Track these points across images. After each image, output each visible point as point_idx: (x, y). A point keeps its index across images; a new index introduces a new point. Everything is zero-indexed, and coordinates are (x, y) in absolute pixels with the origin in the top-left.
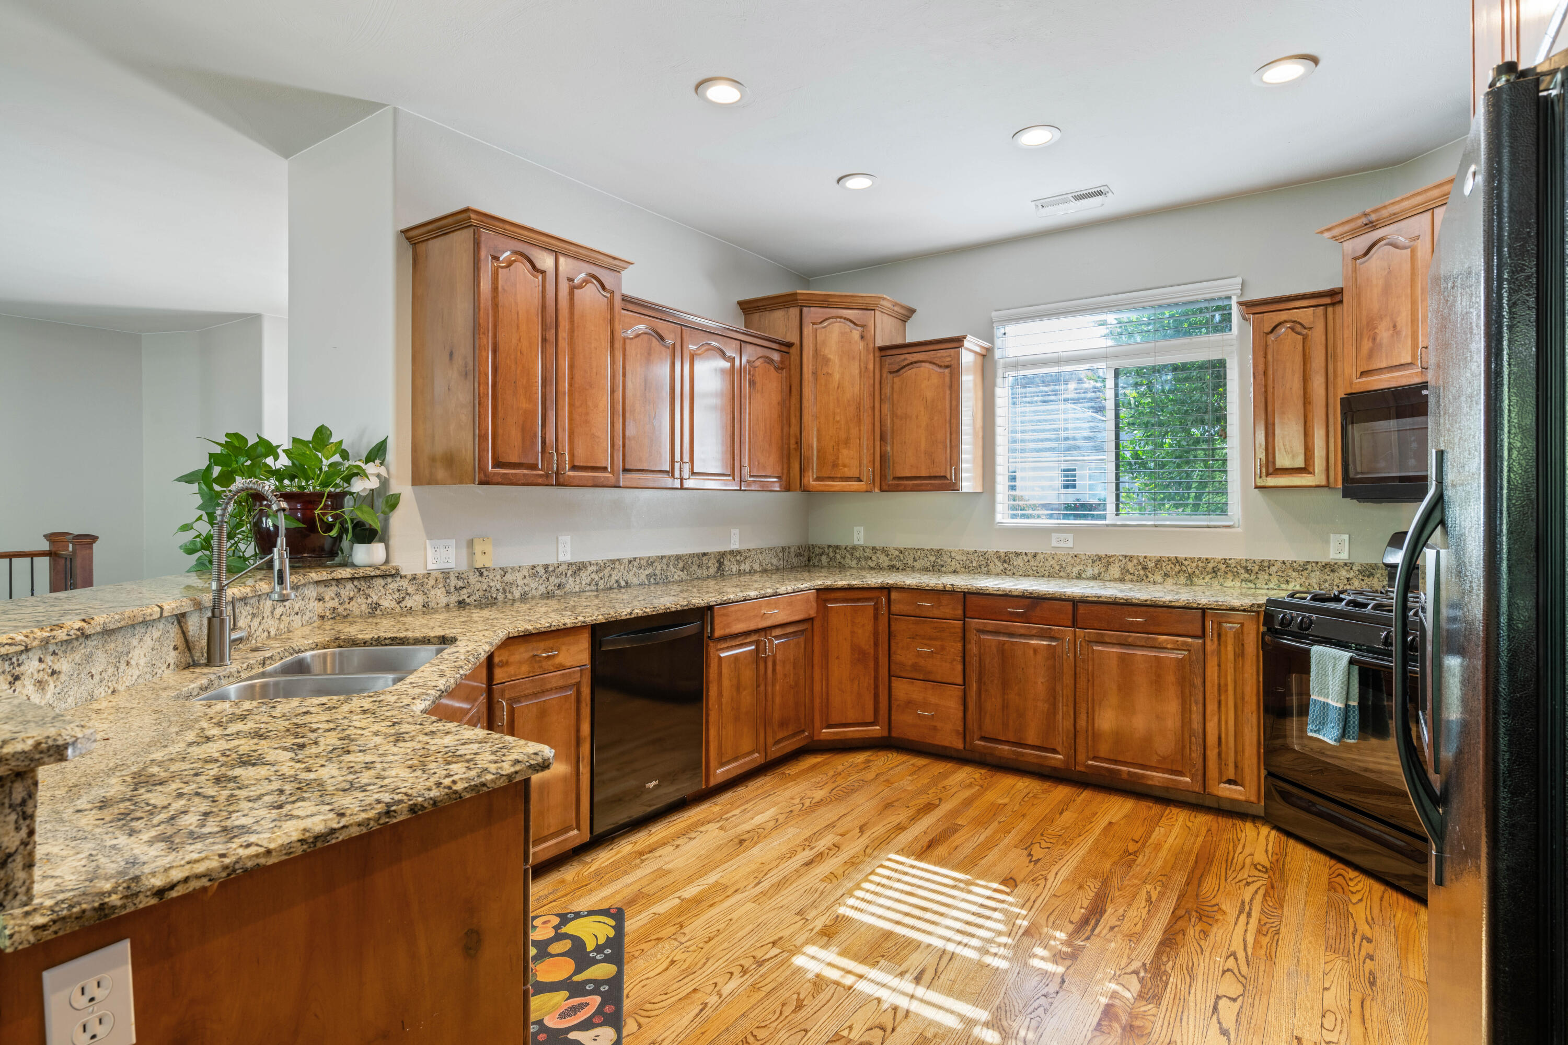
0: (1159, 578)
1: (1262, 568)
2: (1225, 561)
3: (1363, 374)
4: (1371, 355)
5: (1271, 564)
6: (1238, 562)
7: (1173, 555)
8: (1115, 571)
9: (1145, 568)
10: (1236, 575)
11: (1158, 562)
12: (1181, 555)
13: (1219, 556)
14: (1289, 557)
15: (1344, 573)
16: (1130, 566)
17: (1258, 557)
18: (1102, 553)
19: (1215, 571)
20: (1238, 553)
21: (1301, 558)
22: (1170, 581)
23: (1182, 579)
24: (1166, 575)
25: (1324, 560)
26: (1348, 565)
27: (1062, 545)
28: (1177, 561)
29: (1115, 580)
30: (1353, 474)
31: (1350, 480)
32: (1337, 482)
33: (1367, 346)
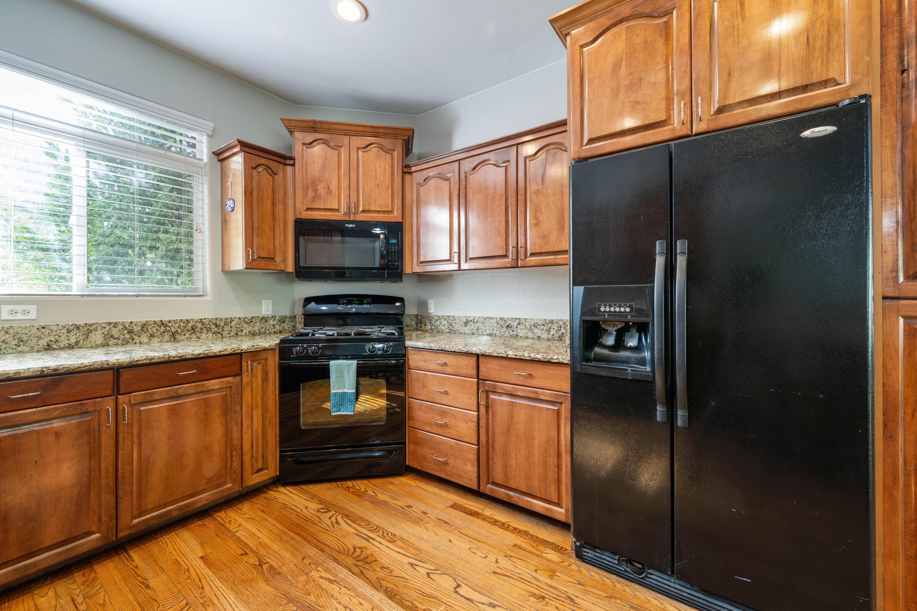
0: (145, 339)
1: (226, 324)
2: (201, 321)
3: (308, 209)
4: (313, 200)
5: (232, 320)
6: (210, 321)
7: (158, 319)
8: (97, 337)
9: (130, 332)
10: (209, 330)
11: (144, 326)
12: (165, 319)
13: (197, 317)
14: (242, 315)
15: (271, 322)
16: (115, 332)
17: (223, 316)
18: (80, 322)
19: (193, 329)
20: (209, 314)
21: (249, 316)
22: (156, 340)
23: (167, 337)
24: (152, 336)
25: (261, 315)
26: (274, 317)
27: (20, 317)
28: (162, 323)
29: (97, 346)
30: (302, 264)
31: (300, 268)
32: (290, 268)
33: (311, 194)
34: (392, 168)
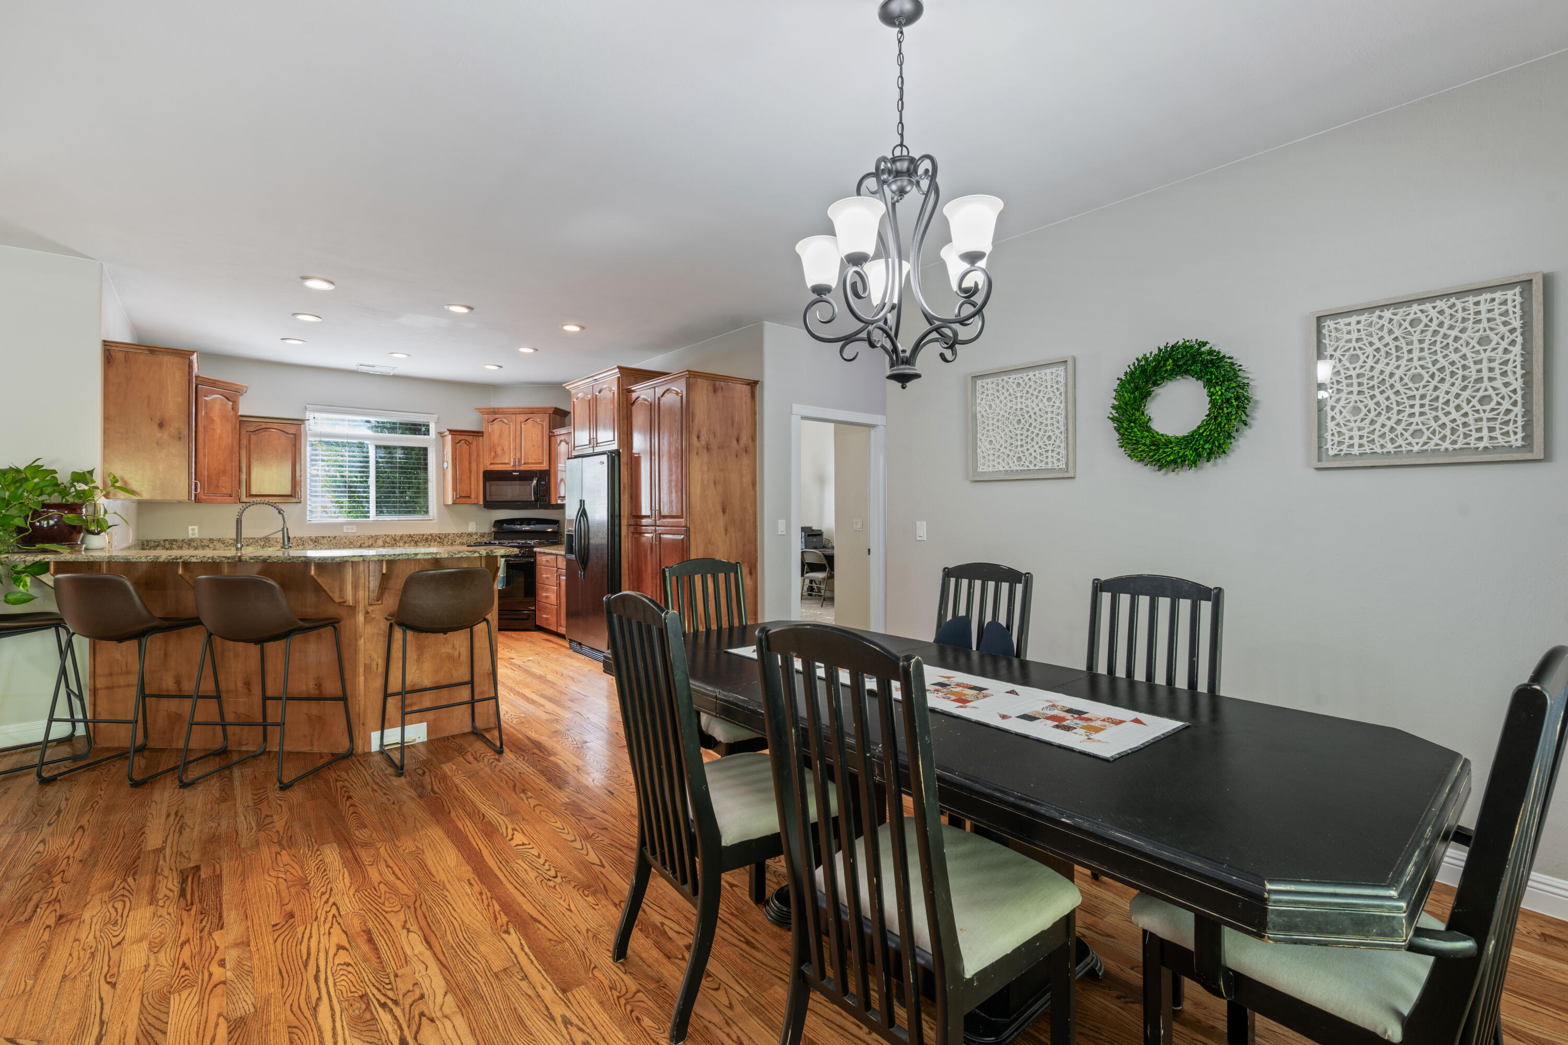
0: (401, 544)
1: (445, 537)
2: (431, 535)
3: (491, 464)
4: (494, 458)
5: (449, 535)
6: (436, 535)
7: (408, 533)
8: (380, 542)
9: (395, 540)
10: (435, 540)
11: (401, 537)
12: (412, 533)
13: (428, 533)
14: (456, 532)
15: (475, 537)
16: (388, 540)
17: (444, 532)
18: (373, 534)
19: (427, 539)
20: (435, 531)
21: (460, 532)
22: (407, 545)
23: (413, 543)
24: (405, 542)
25: (468, 532)
26: (476, 533)
27: (350, 531)
28: (410, 536)
29: (380, 547)
30: (488, 499)
31: (488, 502)
32: (481, 502)
33: (493, 454)
34: (542, 433)
